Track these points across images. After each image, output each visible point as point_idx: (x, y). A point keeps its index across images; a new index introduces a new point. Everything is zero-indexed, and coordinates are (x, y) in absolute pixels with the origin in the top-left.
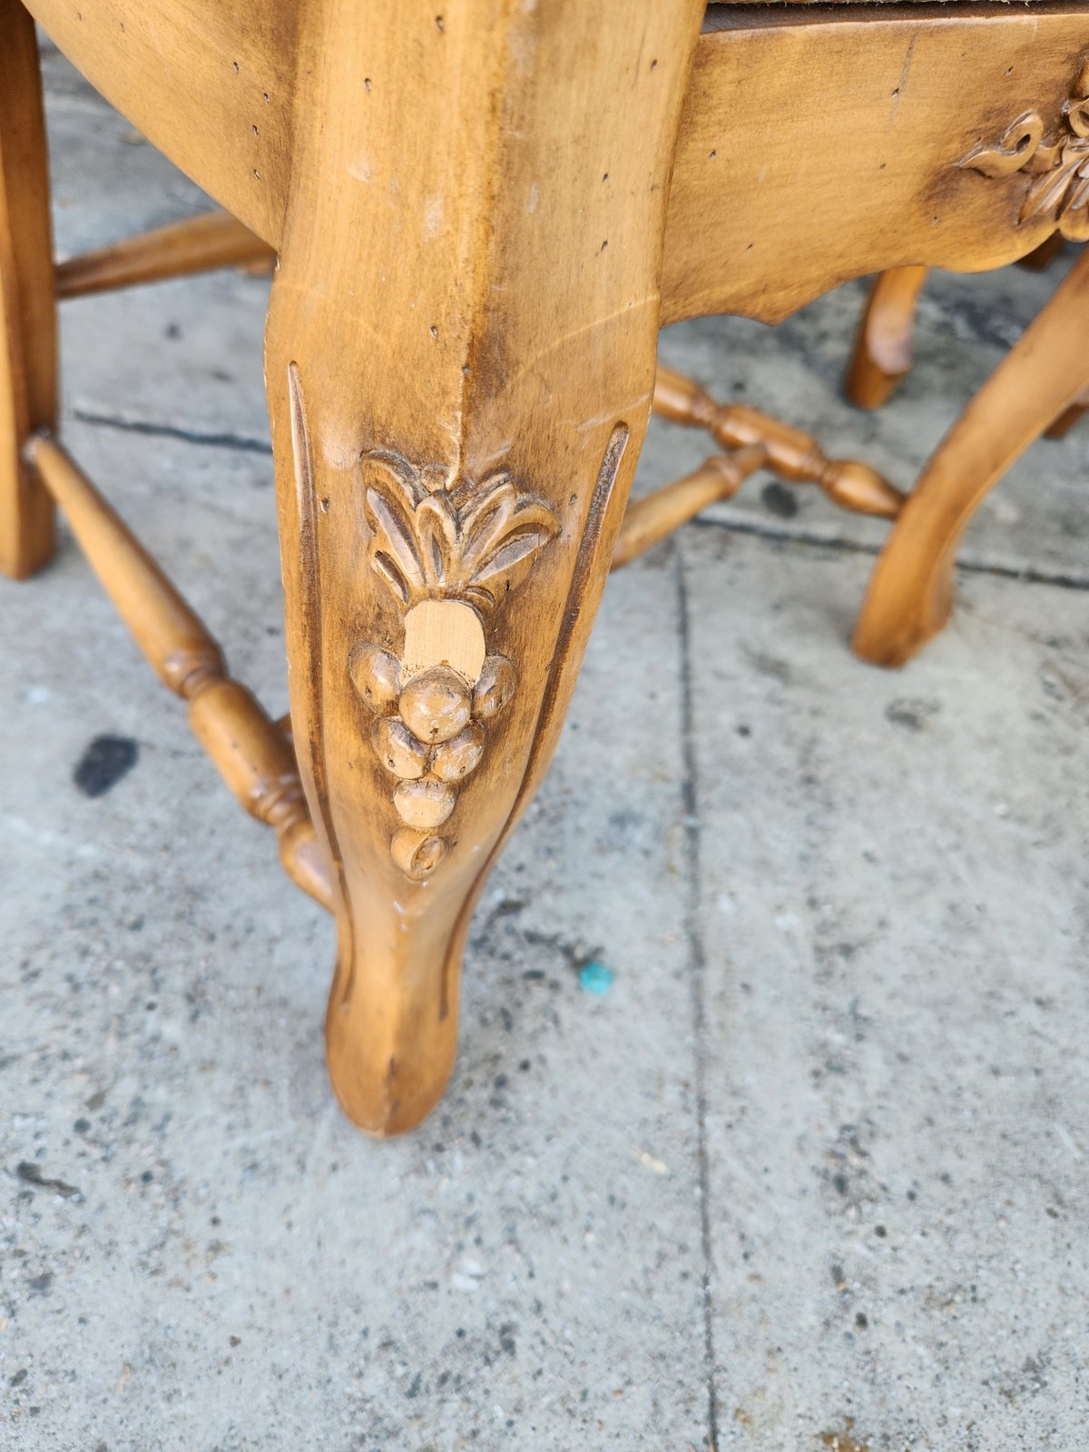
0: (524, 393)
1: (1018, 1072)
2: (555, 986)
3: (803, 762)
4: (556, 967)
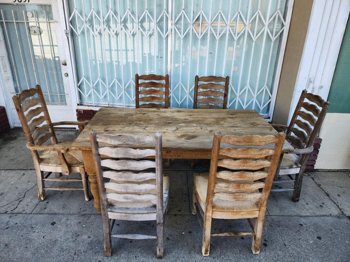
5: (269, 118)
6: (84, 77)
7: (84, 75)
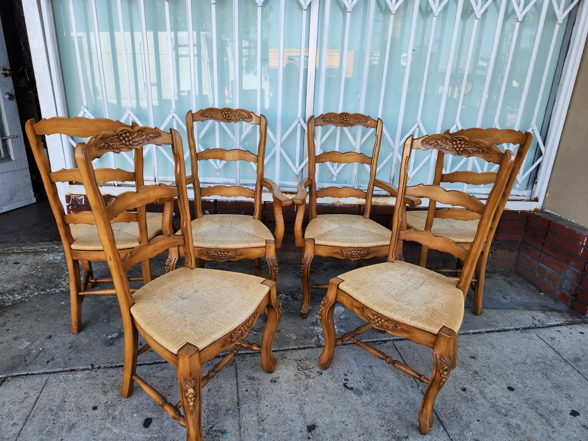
0: (193, 375)
1: (287, 431)
2: (219, 436)
3: (257, 393)
4: (219, 434)
5: (536, 200)
6: (86, 110)
7: (85, 103)
